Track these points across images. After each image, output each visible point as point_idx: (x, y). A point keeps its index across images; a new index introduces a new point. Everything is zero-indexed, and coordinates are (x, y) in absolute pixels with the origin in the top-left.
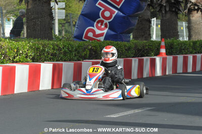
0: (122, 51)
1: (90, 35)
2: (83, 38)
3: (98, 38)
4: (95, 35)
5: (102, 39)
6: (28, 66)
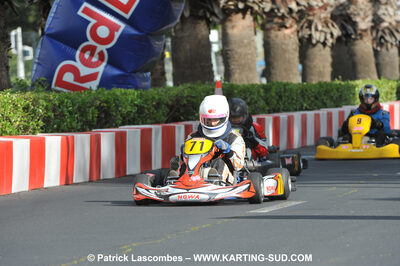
2: (53, 86)
4: (78, 77)
5: (94, 85)
6: (28, 141)
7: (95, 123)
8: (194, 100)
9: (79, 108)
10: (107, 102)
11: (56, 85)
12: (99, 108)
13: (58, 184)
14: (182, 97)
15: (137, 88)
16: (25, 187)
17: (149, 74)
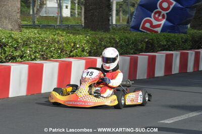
0: (179, 43)
1: (148, 25)
2: (140, 29)
3: (155, 29)
4: (152, 25)
5: (159, 30)
10: (151, 39)
11: (142, 28)
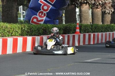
2: (30, 22)
3: (40, 23)
4: (38, 20)
5: (42, 23)
6: (22, 38)
7: (42, 34)
8: (71, 28)
9: (37, 29)
10: (45, 28)
11: (31, 22)
12: (43, 29)
13: (30, 51)
14: (67, 27)
15: (54, 24)
16: (21, 51)
17: (58, 20)
